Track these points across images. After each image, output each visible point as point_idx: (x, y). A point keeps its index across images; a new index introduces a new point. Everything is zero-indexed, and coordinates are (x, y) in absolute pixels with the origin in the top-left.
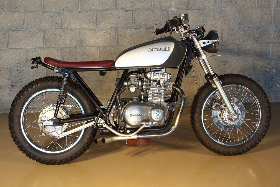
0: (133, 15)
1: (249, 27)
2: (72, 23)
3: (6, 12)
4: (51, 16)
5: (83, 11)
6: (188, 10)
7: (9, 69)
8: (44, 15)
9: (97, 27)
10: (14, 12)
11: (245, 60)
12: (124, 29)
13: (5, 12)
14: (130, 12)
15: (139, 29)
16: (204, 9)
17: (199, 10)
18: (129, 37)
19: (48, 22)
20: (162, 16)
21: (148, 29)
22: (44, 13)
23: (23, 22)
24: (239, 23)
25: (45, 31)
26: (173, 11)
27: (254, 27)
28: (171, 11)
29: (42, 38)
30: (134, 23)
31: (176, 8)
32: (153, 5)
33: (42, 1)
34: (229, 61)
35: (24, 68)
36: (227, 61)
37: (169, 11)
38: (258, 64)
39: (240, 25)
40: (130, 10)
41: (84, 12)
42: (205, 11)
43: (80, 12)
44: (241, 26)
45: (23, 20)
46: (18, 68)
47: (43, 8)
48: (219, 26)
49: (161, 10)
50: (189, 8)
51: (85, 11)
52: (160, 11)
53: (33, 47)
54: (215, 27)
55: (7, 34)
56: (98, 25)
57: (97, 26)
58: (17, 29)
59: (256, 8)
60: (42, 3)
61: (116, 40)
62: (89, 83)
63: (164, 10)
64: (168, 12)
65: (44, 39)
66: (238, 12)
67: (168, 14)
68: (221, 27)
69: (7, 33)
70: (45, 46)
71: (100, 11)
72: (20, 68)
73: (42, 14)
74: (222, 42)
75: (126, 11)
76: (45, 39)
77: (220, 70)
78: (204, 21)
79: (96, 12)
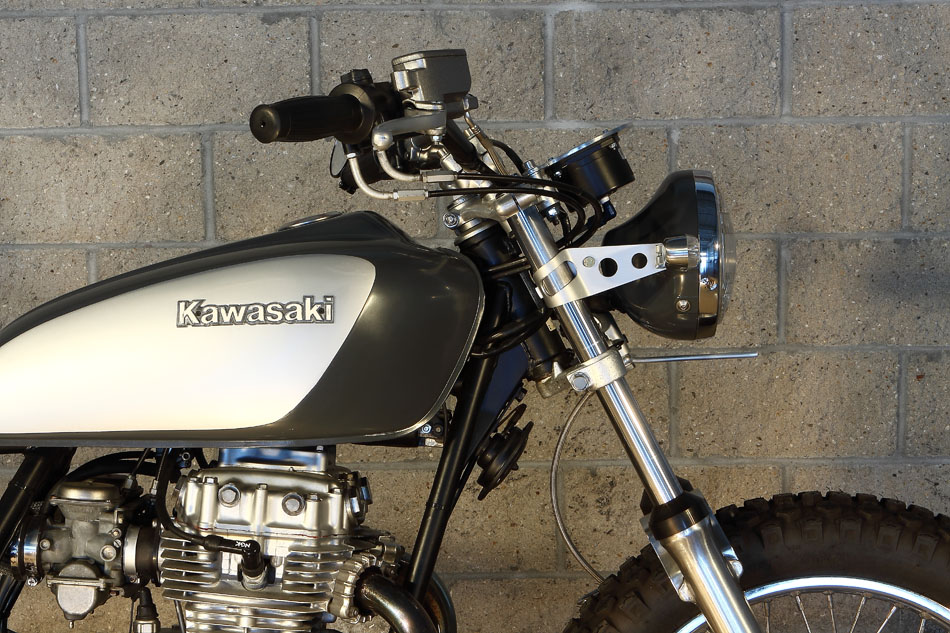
0: (315, 49)
6: (675, 12)
9: (85, 117)
14: (294, 27)
17: (749, 10)
20: (498, 54)
28: (563, 17)
36: (939, 355)
37: (550, 22)
40: (294, 16)
42: (787, 17)
48: (884, 117)
49: (496, 14)
52: (488, 23)
54: (858, 127)
56: (91, 106)
57: (85, 110)
61: (205, 209)
63: (514, 12)
64: (544, 25)
67: (543, 37)
68: (903, 127)
71: (100, 17)
74: (910, 229)
75: (267, 20)
77: (894, 410)
78: (787, 83)
79: (77, 26)
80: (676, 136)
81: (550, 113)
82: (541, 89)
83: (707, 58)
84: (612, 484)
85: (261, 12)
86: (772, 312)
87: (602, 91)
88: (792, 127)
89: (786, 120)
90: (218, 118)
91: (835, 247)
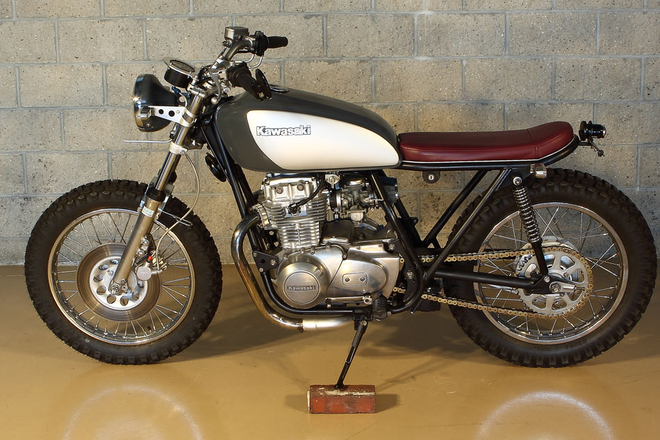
1: (625, 60)
2: (172, 46)
3: (14, 19)
4: (122, 30)
5: (200, 17)
7: (20, 157)
8: (105, 26)
10: (34, 17)
11: (614, 146)
12: (301, 61)
13: (12, 18)
15: (339, 61)
16: (507, 12)
18: (315, 82)
19: (114, 43)
21: (362, 63)
22: (104, 21)
23: (55, 43)
24: (598, 50)
25: (107, 66)
26: (427, 18)
27: (640, 60)
29: (100, 84)
30: (325, 46)
31: (433, 10)
32: (375, 1)
35: (54, 157)
38: (650, 155)
39: (600, 53)
41: (203, 20)
43: (192, 19)
44: (603, 58)
45: (55, 38)
46: (41, 155)
47: (102, 8)
50: (467, 10)
51: (206, 16)
53: (78, 105)
55: (17, 73)
58: (40, 61)
59: (645, 10)
62: (212, 197)
65: (105, 85)
66: (596, 20)
69: (17, 70)
70: (106, 103)
72: (45, 155)
73: (100, 25)
76: (107, 85)
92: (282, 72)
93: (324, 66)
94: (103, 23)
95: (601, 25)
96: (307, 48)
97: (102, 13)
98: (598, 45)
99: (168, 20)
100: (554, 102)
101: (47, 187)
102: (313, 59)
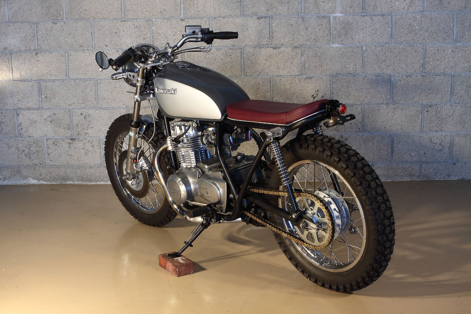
0: (271, 26)
2: (169, 38)
3: (64, 20)
4: (136, 27)
5: (188, 18)
6: (364, 16)
7: (69, 112)
8: (125, 25)
10: (78, 19)
11: (465, 104)
12: (255, 48)
13: (63, 19)
14: (265, 20)
15: (280, 48)
16: (393, 14)
17: (383, 15)
18: (264, 61)
19: (131, 36)
21: (295, 49)
22: (125, 21)
23: (92, 36)
24: (454, 39)
26: (339, 18)
28: (335, 18)
30: (271, 37)
31: (342, 13)
32: (304, 7)
33: (121, 2)
34: (436, 105)
35: (91, 112)
36: (432, 105)
37: (332, 19)
39: (456, 41)
40: (265, 17)
41: (190, 20)
42: (393, 17)
43: (182, 20)
44: (458, 44)
45: (92, 33)
46: (82, 110)
47: (123, 13)
48: (418, 43)
49: (318, 17)
50: (366, 13)
51: (192, 18)
53: (107, 77)
54: (412, 46)
58: (81, 48)
60: (123, 5)
61: (241, 67)
63: (323, 16)
64: (330, 20)
66: (453, 19)
67: (330, 23)
68: (423, 46)
69: (67, 54)
71: (215, 18)
72: (85, 110)
73: (122, 24)
75: (258, 18)
77: (420, 120)
78: (393, 34)
79: (209, 20)
80: (364, 48)
81: (331, 42)
82: (329, 36)
83: (372, 28)
84: (347, 139)
85: (256, 17)
86: (389, 94)
87: (345, 36)
88: (394, 46)
89: (393, 44)
90: (245, 44)
91: (405, 77)
92: (243, 55)
93: (270, 51)
94: (124, 23)
95: (457, 23)
96: (259, 39)
97: (123, 16)
98: (455, 36)
99: (166, 21)
100: (424, 74)
101: (86, 132)
102: (263, 46)
